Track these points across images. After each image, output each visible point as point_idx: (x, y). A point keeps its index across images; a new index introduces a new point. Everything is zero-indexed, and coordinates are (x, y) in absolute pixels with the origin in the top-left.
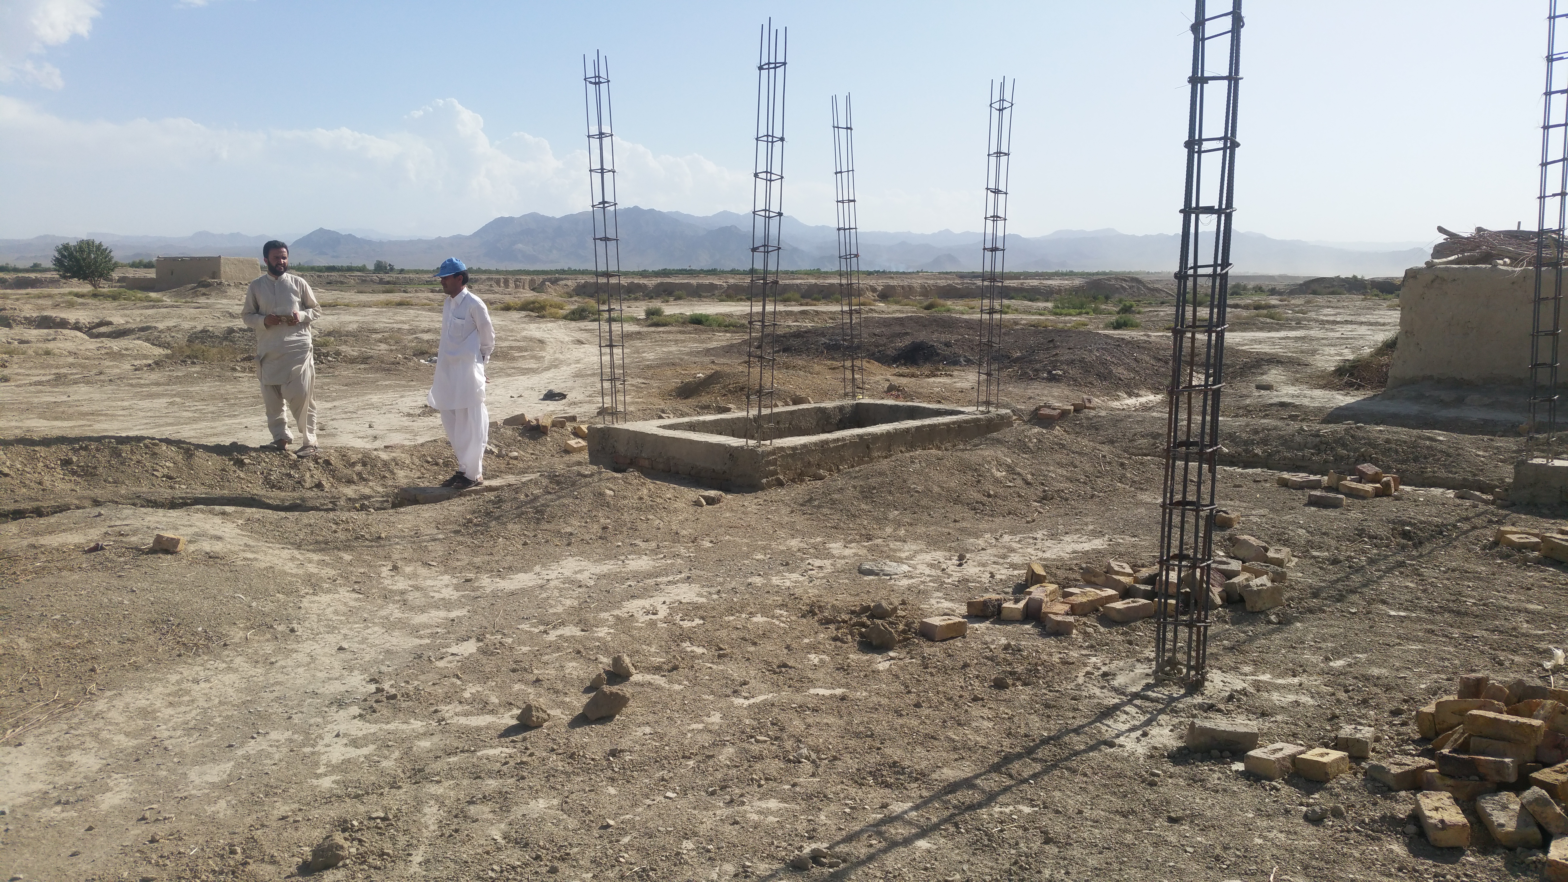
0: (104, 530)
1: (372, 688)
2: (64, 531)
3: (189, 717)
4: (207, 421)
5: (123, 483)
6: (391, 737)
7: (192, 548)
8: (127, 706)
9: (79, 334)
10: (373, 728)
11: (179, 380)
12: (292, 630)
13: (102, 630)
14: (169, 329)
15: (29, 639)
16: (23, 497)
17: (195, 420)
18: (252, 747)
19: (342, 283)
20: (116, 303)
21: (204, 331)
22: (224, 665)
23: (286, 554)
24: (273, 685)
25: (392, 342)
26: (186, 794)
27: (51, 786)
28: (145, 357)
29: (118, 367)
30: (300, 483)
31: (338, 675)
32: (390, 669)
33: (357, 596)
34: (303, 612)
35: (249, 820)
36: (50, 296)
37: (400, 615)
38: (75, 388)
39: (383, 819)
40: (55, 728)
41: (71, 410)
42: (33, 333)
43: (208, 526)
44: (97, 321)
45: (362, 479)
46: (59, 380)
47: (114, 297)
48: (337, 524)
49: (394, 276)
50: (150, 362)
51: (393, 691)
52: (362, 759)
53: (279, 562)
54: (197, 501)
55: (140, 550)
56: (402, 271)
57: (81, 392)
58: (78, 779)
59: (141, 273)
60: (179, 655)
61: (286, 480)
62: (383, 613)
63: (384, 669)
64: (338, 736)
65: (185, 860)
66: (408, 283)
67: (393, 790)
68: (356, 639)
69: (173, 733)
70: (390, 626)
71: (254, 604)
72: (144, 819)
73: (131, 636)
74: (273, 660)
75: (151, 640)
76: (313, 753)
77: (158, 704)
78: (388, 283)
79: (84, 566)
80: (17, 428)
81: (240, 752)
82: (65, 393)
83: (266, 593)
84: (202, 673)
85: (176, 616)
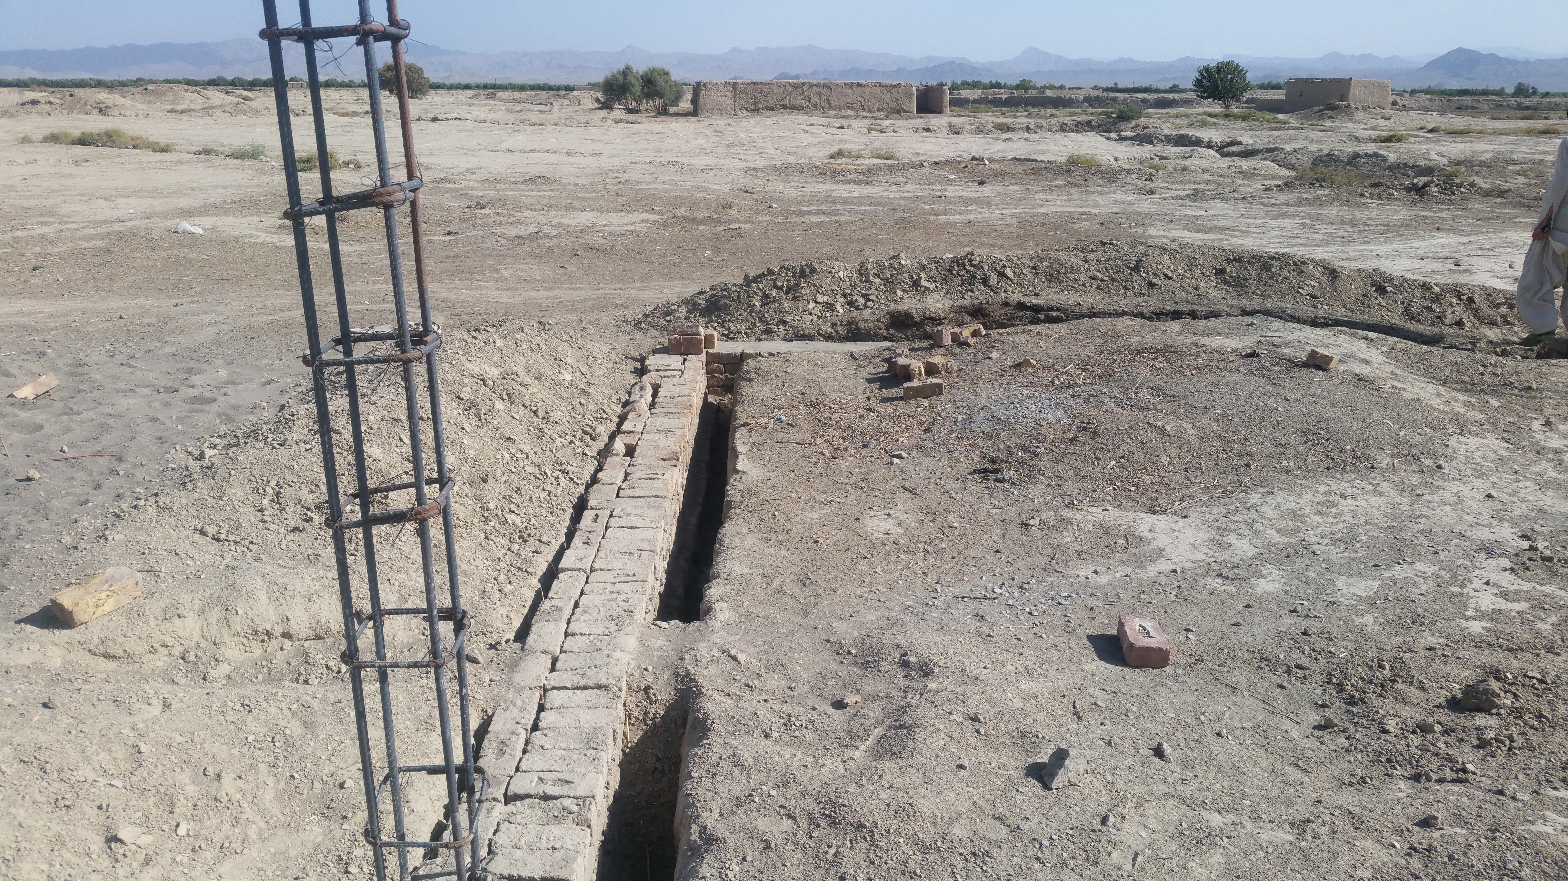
0: (1257, 339)
1: (1525, 544)
2: (1220, 334)
3: (1336, 528)
4: (1338, 245)
5: (1270, 297)
6: (1547, 599)
7: (1342, 368)
8: (1279, 505)
9: (1212, 152)
10: (1526, 586)
11: (1308, 202)
12: (1439, 467)
13: (1257, 431)
14: (1295, 151)
15: (1194, 427)
16: (1181, 300)
17: (1326, 243)
18: (1398, 572)
19: (1473, 108)
20: (1245, 124)
21: (1330, 155)
22: (1371, 487)
23: (1432, 388)
24: (1418, 517)
25: (1532, 175)
26: (1334, 599)
27: (1212, 560)
28: (1275, 177)
29: (1249, 186)
30: (1440, 318)
31: (1486, 522)
32: (1544, 530)
33: (1506, 445)
34: (1450, 450)
35: (1397, 641)
36: (1186, 116)
37: (1554, 475)
38: (1211, 203)
39: (1541, 681)
40: (1215, 510)
41: (1209, 224)
42: (1172, 151)
43: (1355, 349)
44: (1228, 140)
45: (1506, 321)
46: (1197, 195)
47: (1244, 118)
48: (1484, 366)
49: (1536, 100)
50: (1279, 182)
51: (1548, 553)
52: (1514, 614)
53: (1427, 396)
54: (1338, 323)
55: (1292, 362)
56: (1546, 95)
57: (1217, 208)
58: (1235, 560)
59: (1269, 95)
60: (1328, 468)
61: (1426, 313)
62: (1536, 468)
63: (1537, 527)
64: (1487, 583)
65: (1336, 661)
66: (1552, 109)
67: (1550, 655)
68: (1506, 490)
69: (1321, 540)
70: (1543, 485)
71: (1402, 433)
72: (1295, 611)
73: (1284, 442)
74: (1419, 492)
75: (1302, 448)
76: (1461, 594)
77: (1307, 510)
78: (1528, 108)
79: (1242, 369)
80: (1165, 237)
81: (1386, 574)
82: (1203, 208)
83: (1414, 426)
84: (1349, 490)
85: (1326, 430)
